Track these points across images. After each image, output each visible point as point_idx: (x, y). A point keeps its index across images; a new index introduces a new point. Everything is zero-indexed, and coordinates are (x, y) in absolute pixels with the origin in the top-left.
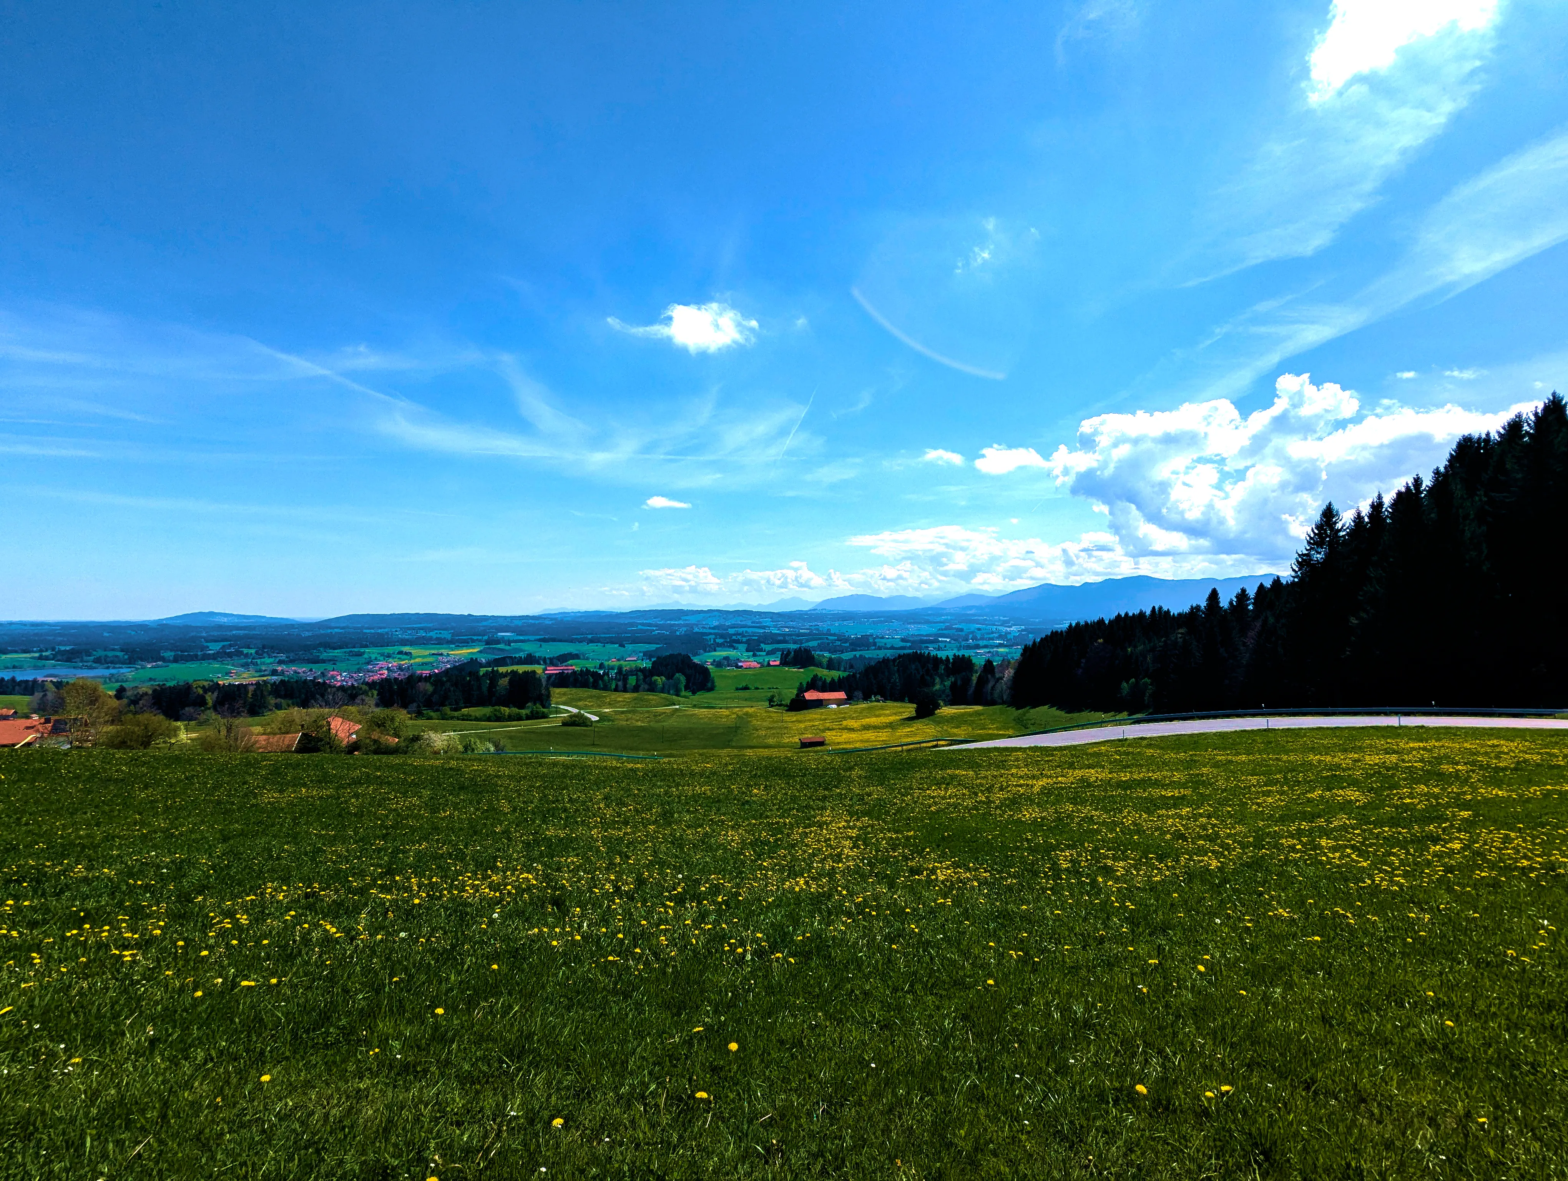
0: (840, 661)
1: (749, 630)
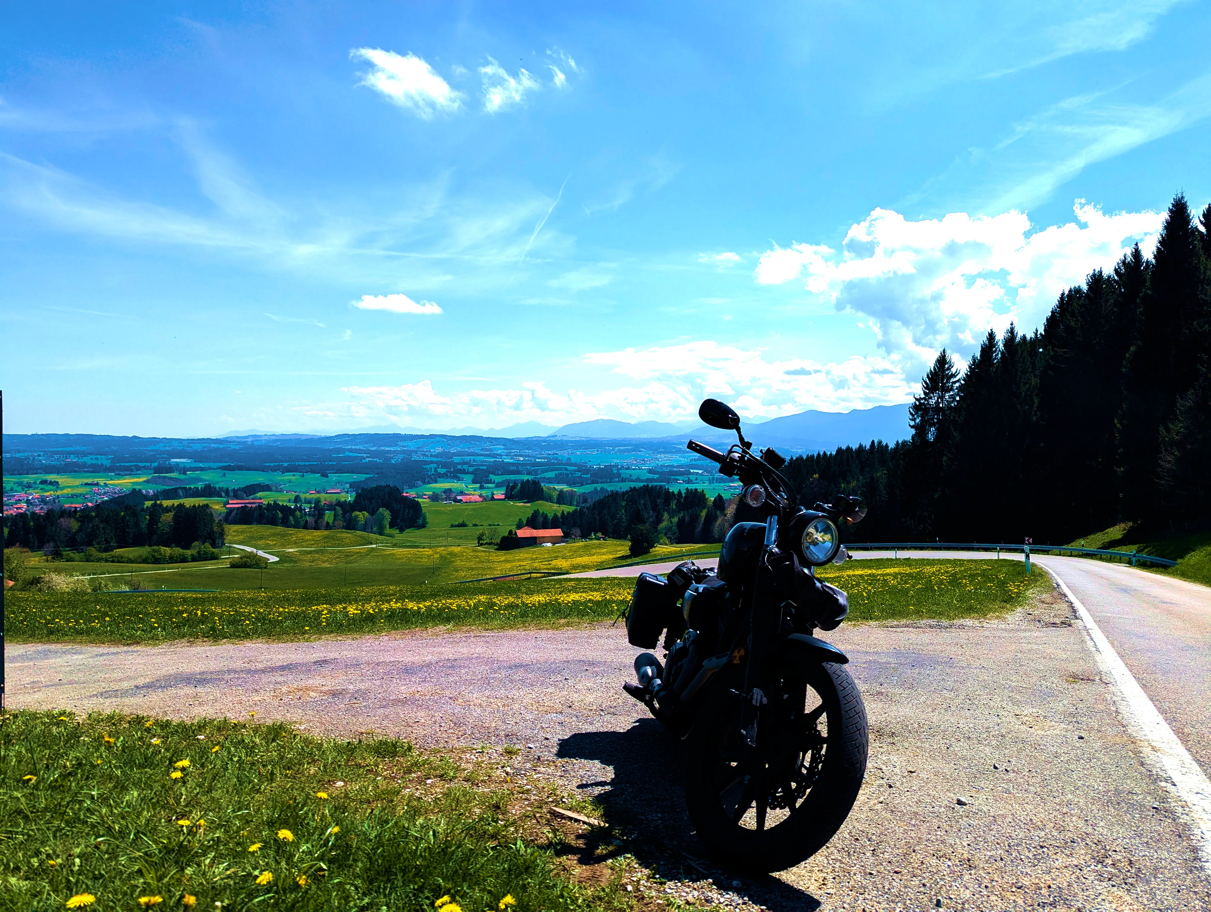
0: (572, 495)
1: (477, 458)
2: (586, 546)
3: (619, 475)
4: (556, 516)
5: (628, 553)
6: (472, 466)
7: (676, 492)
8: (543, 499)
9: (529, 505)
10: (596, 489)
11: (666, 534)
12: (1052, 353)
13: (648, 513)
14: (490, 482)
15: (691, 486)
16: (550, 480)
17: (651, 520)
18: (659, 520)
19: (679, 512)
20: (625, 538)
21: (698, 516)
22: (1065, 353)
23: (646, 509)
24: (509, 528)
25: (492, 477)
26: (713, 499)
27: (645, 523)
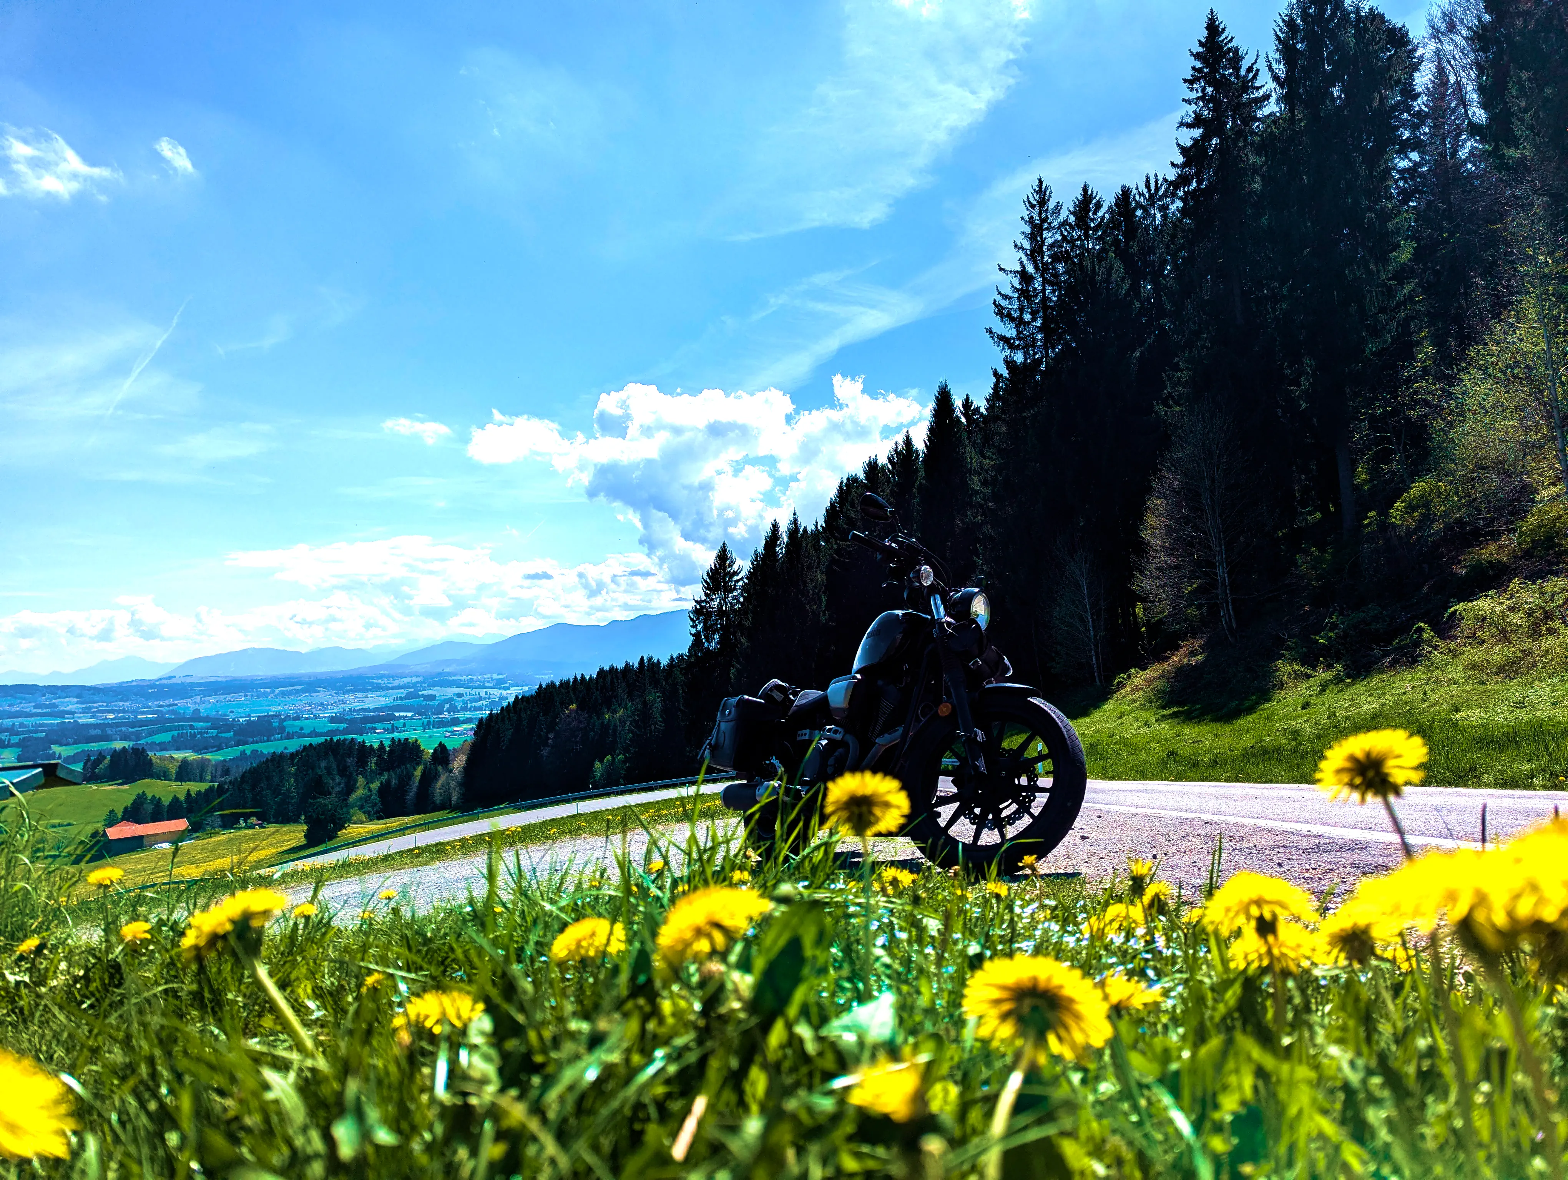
0: (203, 765)
1: (26, 721)
2: (231, 840)
3: (282, 729)
4: (176, 799)
5: (303, 841)
6: (17, 733)
7: (376, 746)
8: (151, 776)
9: (126, 787)
10: (243, 753)
11: (361, 808)
13: (333, 780)
15: (396, 735)
16: (163, 747)
17: (337, 789)
18: (350, 788)
19: (381, 774)
20: (296, 821)
21: (410, 776)
23: (329, 773)
24: (92, 828)
26: (431, 751)
27: (330, 794)
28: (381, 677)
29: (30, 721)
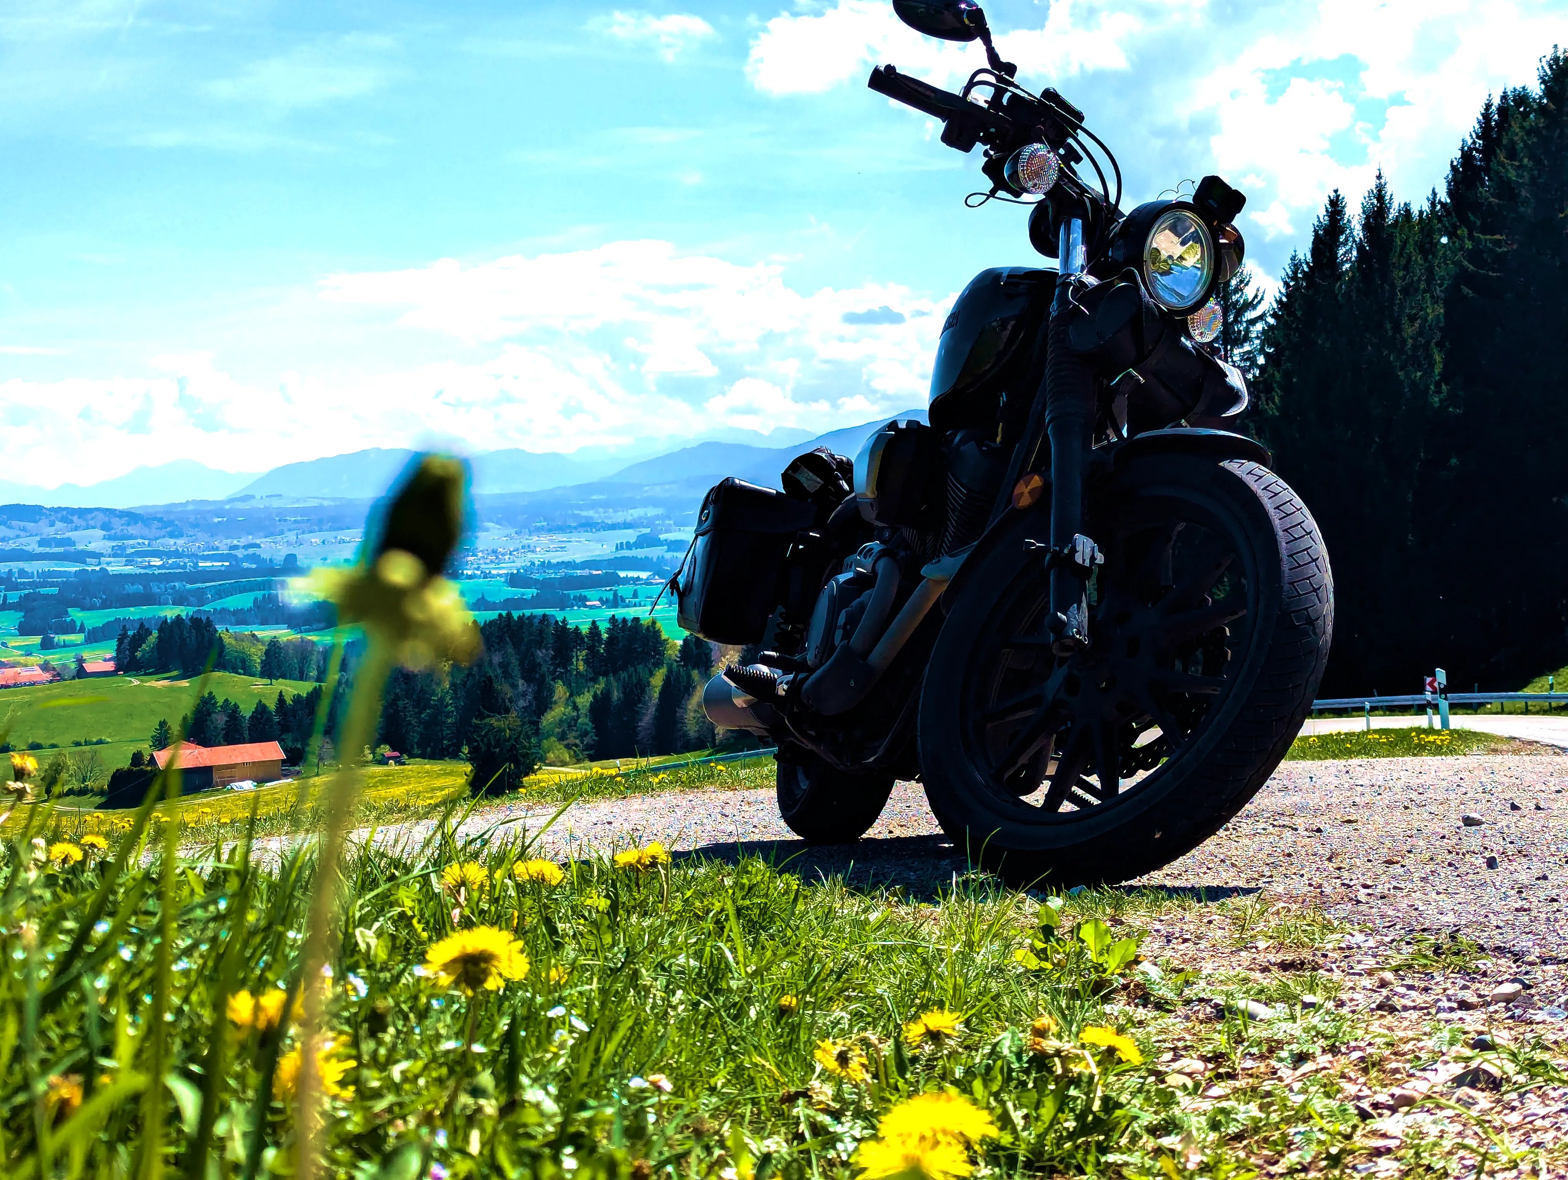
0: (304, 651)
4: (261, 709)
5: (465, 789)
6: (16, 587)
7: (585, 629)
8: (223, 667)
9: (185, 683)
11: (562, 737)
12: (1469, 245)
13: (514, 686)
14: (70, 628)
15: (620, 613)
16: (240, 617)
17: (522, 703)
18: (543, 703)
19: (594, 680)
20: (453, 754)
21: (642, 687)
22: (1498, 243)
23: (507, 675)
24: (132, 749)
25: (76, 615)
26: (680, 642)
27: (507, 711)
28: (594, 505)
29: (34, 567)
